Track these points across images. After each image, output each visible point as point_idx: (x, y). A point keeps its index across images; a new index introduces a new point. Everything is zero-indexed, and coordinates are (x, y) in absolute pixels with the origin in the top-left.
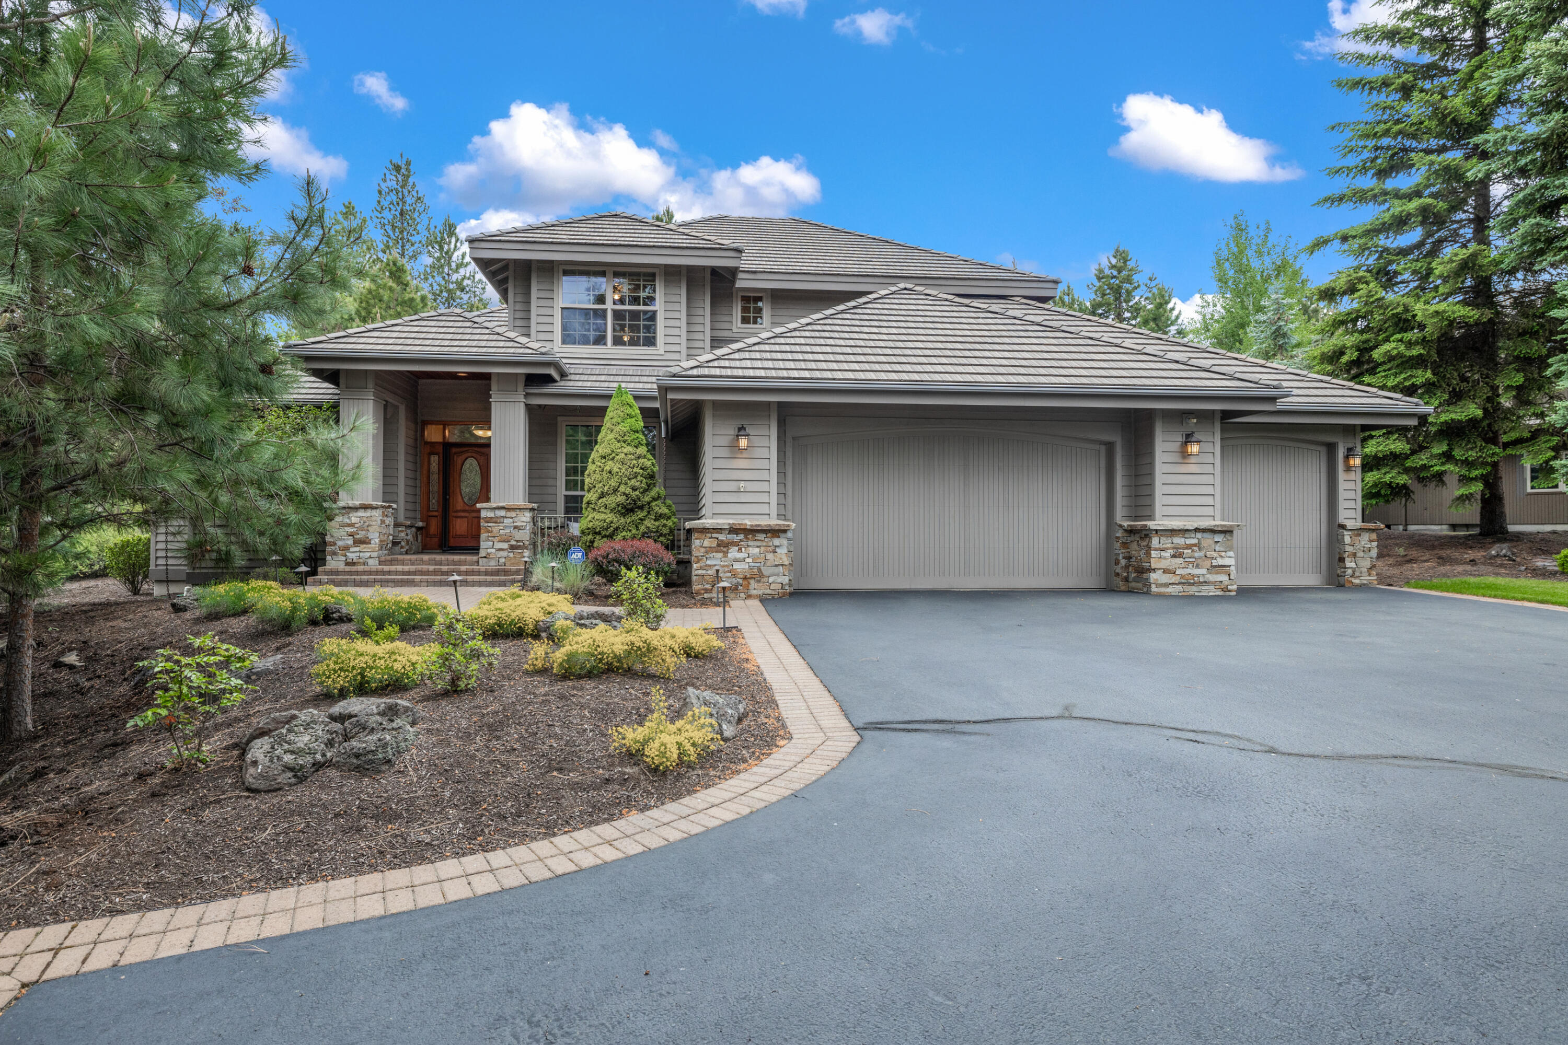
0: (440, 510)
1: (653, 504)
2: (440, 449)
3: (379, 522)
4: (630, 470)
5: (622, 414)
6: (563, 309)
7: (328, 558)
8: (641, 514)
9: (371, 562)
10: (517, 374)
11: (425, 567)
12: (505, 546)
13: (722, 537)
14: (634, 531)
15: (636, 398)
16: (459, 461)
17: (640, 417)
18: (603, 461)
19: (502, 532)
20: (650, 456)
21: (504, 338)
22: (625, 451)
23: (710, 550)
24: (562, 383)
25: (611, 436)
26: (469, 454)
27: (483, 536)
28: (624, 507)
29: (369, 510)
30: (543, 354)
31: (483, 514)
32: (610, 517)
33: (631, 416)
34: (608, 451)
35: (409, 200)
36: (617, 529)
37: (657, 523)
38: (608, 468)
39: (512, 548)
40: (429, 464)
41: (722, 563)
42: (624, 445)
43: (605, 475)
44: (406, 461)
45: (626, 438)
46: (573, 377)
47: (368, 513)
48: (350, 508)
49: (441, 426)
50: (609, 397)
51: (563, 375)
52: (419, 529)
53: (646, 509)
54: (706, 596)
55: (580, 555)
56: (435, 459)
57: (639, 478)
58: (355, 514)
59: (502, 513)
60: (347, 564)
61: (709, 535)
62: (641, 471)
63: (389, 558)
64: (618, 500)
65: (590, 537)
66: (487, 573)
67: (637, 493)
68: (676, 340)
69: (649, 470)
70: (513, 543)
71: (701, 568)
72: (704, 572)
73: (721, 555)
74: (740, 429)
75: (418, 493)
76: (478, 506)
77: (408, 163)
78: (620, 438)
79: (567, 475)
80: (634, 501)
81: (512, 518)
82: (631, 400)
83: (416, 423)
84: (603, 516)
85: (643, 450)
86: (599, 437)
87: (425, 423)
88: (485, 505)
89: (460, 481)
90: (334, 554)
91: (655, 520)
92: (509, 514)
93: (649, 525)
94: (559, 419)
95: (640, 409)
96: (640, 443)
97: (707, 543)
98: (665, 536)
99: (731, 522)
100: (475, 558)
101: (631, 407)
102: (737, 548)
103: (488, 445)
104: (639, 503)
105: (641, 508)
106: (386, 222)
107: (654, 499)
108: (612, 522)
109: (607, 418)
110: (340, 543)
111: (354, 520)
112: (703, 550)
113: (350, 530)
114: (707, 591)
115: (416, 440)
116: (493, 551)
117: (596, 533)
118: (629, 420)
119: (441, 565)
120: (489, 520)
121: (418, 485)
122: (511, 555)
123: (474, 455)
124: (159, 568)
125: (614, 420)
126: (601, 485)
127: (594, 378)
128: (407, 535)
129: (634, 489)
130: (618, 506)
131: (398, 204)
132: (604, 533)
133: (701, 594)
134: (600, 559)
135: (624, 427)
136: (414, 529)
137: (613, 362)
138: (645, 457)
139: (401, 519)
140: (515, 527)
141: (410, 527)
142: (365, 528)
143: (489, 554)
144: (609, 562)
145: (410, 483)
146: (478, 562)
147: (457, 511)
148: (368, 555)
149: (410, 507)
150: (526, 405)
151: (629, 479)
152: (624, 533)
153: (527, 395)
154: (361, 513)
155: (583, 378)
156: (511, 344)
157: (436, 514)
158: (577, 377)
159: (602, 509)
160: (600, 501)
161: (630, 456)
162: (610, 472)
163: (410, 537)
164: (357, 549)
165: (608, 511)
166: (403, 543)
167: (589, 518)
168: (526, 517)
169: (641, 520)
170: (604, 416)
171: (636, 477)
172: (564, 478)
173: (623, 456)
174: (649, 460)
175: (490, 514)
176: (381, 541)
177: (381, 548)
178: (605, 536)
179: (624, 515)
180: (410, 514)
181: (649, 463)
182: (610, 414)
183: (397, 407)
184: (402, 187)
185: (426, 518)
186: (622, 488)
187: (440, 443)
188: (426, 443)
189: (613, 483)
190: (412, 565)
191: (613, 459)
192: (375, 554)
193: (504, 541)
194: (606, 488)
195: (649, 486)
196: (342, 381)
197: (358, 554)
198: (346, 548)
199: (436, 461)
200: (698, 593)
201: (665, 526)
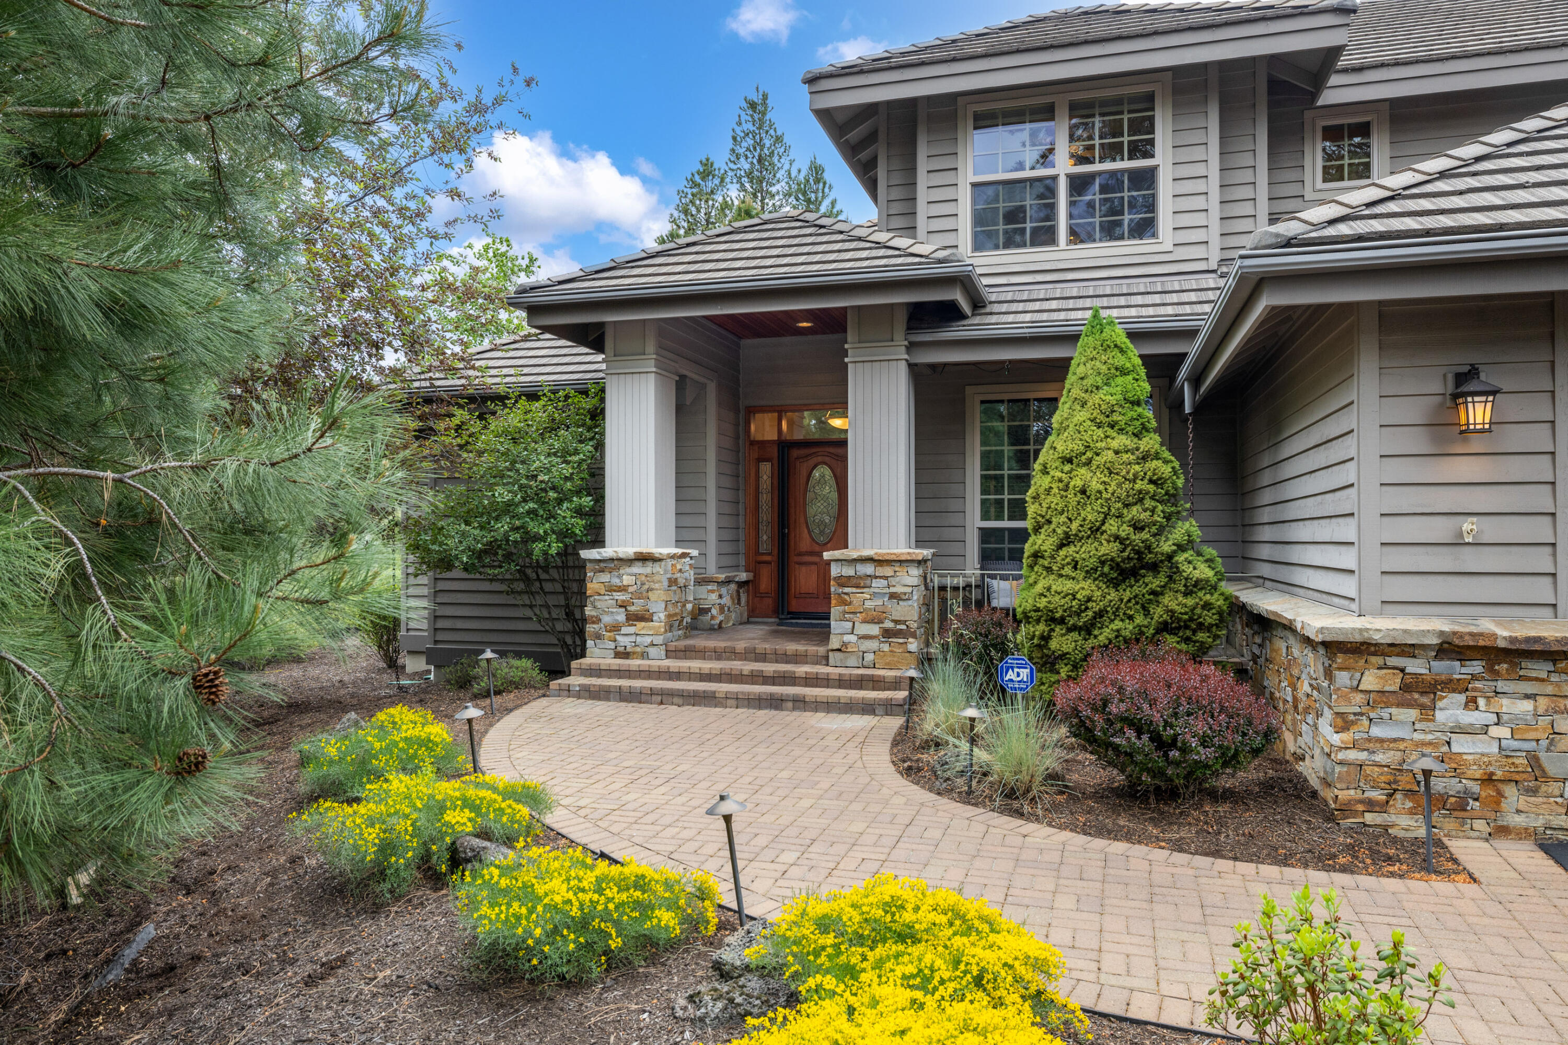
0: (775, 552)
1: (1181, 558)
2: (774, 452)
3: (666, 583)
4: (1127, 485)
5: (1104, 368)
6: (974, 185)
7: (590, 643)
8: (1155, 582)
9: (652, 651)
10: (892, 305)
11: (737, 665)
12: (874, 630)
13: (1415, 666)
14: (1139, 619)
15: (1135, 336)
16: (803, 469)
17: (1142, 372)
18: (1067, 467)
19: (868, 604)
20: (1167, 454)
21: (868, 245)
22: (1115, 444)
23: (1380, 698)
24: (977, 320)
25: (1082, 416)
26: (820, 459)
27: (835, 611)
28: (1116, 566)
29: (650, 564)
30: (940, 261)
31: (835, 570)
32: (1085, 587)
33: (1123, 372)
34: (1078, 446)
35: (767, 142)
36: (1100, 614)
37: (1190, 602)
38: (1077, 482)
39: (888, 634)
40: (758, 477)
41: (1417, 736)
42: (1110, 432)
43: (1073, 499)
44: (719, 473)
45: (1115, 417)
46: (996, 308)
47: (648, 569)
48: (620, 560)
49: (776, 414)
50: (1072, 339)
51: (978, 304)
52: (741, 584)
53: (1165, 570)
54: (1369, 818)
55: (1025, 673)
56: (766, 469)
57: (1148, 503)
58: (629, 570)
59: (869, 569)
60: (618, 655)
61: (1374, 659)
62: (1151, 488)
63: (682, 644)
64: (1103, 550)
65: (1041, 628)
66: (842, 683)
67: (1145, 535)
68: (1199, 219)
69: (1169, 484)
70: (889, 625)
71: (1355, 745)
72: (1363, 756)
73: (1413, 714)
74: (1461, 378)
75: (742, 525)
76: (826, 555)
77: (765, 97)
78: (1101, 418)
79: (984, 491)
80: (1138, 552)
81: (886, 578)
82: (1123, 340)
83: (737, 411)
84: (1069, 585)
85: (1151, 442)
86: (1056, 419)
87: (751, 411)
88: (837, 554)
89: (805, 504)
90: (598, 637)
91: (1186, 594)
92: (881, 571)
93: (1173, 605)
94: (969, 390)
95: (1141, 356)
96: (1144, 427)
97: (1371, 681)
98: (1209, 628)
99: (1446, 627)
100: (821, 650)
101: (1122, 351)
102: (1462, 698)
103: (843, 443)
104: (1149, 558)
105: (1154, 568)
106: (743, 173)
107: (1181, 548)
108: (1089, 599)
109: (1071, 379)
110: (606, 619)
111: (627, 580)
112: (1359, 698)
113: (621, 597)
114: (1371, 806)
115: (737, 438)
116: (853, 638)
117: (1053, 620)
118: (1119, 380)
119: (764, 660)
120: (843, 581)
121: (742, 512)
122: (886, 648)
123: (827, 459)
124: (412, 633)
125: (1088, 382)
126: (1063, 518)
127: (1037, 306)
128: (720, 596)
129: (1138, 527)
130: (1103, 563)
131: (755, 149)
132: (1071, 621)
133: (1355, 814)
134: (1086, 712)
135: (1108, 396)
136: (733, 586)
137: (1070, 276)
138: (1157, 457)
139: (712, 570)
140: (893, 596)
141: (728, 582)
142: (643, 594)
143: (845, 644)
144: (1110, 722)
145: (727, 509)
146: (827, 658)
147: (800, 554)
148: (648, 640)
149: (728, 548)
150: (911, 366)
151: (1127, 506)
152: (1117, 624)
153: (912, 347)
154: (637, 569)
155: (1015, 307)
156: (882, 252)
157: (768, 558)
158: (1004, 308)
159: (1067, 570)
160: (1062, 553)
161: (1125, 457)
162: (1083, 492)
163: (726, 600)
164: (631, 630)
165: (1080, 575)
166: (714, 612)
167: (1039, 588)
168: (910, 578)
169: (1153, 593)
170: (1063, 379)
171: (1141, 501)
172: (978, 497)
173: (1110, 454)
174: (1166, 462)
175: (848, 571)
176: (669, 616)
177: (671, 628)
178: (1073, 628)
179: (1115, 584)
180: (727, 561)
181: (1166, 470)
182: (1077, 369)
183: (704, 386)
184: (759, 128)
185: (754, 566)
186: (1112, 526)
187: (773, 442)
188: (753, 443)
189: (1091, 514)
190: (719, 658)
191: (1089, 463)
192: (659, 640)
193: (872, 621)
194: (1075, 526)
195: (1168, 518)
196: (609, 344)
197: (633, 639)
198: (616, 628)
199: (769, 472)
200: (1346, 809)
201: (1207, 606)
